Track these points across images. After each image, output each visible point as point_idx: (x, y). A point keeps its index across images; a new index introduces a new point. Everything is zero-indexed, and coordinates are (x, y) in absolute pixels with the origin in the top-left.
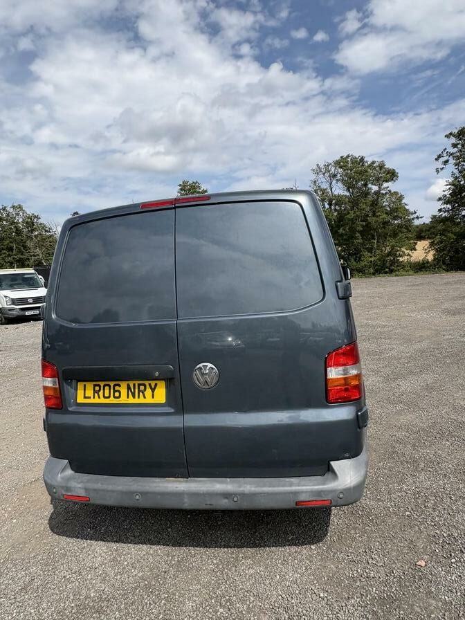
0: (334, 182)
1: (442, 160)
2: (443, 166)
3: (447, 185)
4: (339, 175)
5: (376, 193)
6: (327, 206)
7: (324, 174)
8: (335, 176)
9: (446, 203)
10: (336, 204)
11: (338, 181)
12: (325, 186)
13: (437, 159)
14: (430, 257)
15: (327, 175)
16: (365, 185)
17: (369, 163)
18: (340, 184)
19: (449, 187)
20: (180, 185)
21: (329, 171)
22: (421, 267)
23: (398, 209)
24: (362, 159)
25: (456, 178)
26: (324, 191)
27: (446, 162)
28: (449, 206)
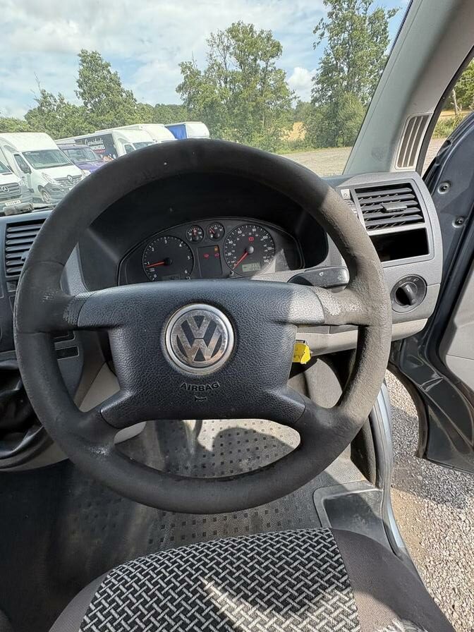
0: (228, 55)
1: (319, 32)
2: (319, 40)
3: (320, 63)
4: (232, 48)
5: (264, 70)
6: (223, 85)
7: (218, 46)
8: (228, 48)
9: (318, 83)
10: (231, 82)
11: (230, 53)
12: (220, 60)
13: (315, 32)
14: (303, 137)
15: (221, 47)
16: (255, 60)
17: (258, 33)
18: (233, 58)
19: (322, 64)
20: (80, 55)
21: (222, 43)
22: (296, 146)
23: (280, 90)
24: (251, 28)
25: (328, 55)
26: (219, 66)
27: (322, 35)
28: (320, 86)
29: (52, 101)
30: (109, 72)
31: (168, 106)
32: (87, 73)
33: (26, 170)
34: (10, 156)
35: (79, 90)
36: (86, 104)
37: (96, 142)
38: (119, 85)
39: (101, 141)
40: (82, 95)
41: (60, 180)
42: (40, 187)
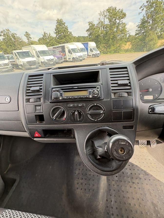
0: (106, 19)
1: (142, 8)
2: (141, 11)
3: (141, 20)
4: (107, 16)
5: (118, 23)
6: (103, 29)
7: (102, 15)
8: (106, 16)
9: (139, 28)
10: (106, 28)
11: (107, 18)
12: (103, 20)
13: (140, 8)
14: (130, 48)
15: (103, 16)
16: (115, 20)
17: (118, 10)
18: (107, 20)
19: (141, 21)
20: (57, 20)
21: (104, 14)
22: (127, 51)
23: (123, 31)
24: (115, 9)
25: (144, 17)
26: (102, 22)
27: (143, 9)
28: (139, 29)
29: (47, 35)
30: (65, 25)
31: (82, 37)
32: (58, 26)
33: (38, 57)
34: (34, 52)
35: (55, 31)
36: (56, 36)
37: (59, 48)
38: (67, 30)
39: (61, 48)
40: (56, 33)
41: (47, 60)
42: (42, 62)
